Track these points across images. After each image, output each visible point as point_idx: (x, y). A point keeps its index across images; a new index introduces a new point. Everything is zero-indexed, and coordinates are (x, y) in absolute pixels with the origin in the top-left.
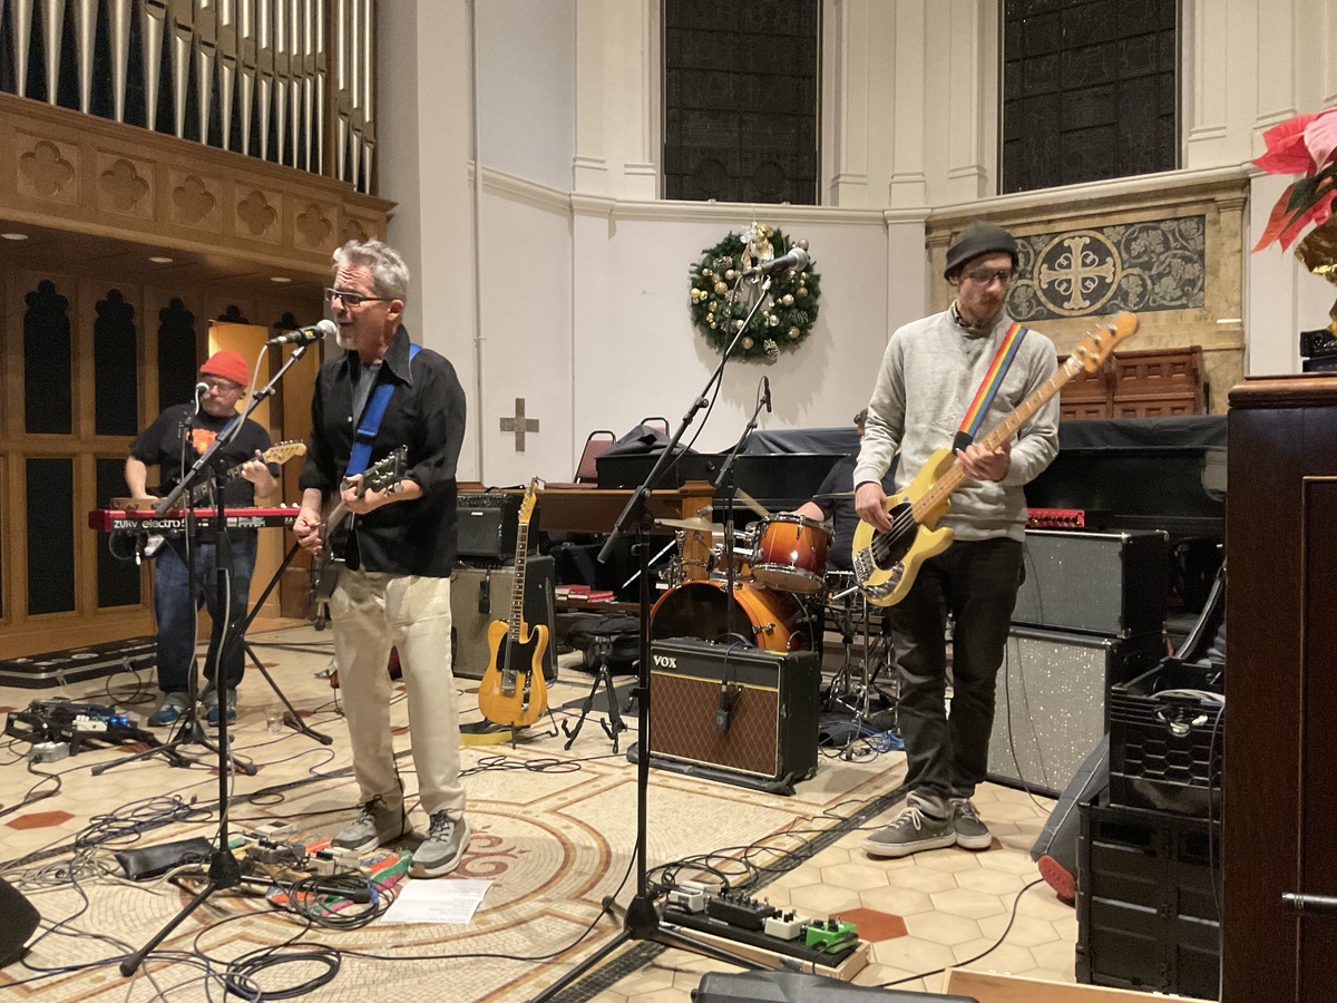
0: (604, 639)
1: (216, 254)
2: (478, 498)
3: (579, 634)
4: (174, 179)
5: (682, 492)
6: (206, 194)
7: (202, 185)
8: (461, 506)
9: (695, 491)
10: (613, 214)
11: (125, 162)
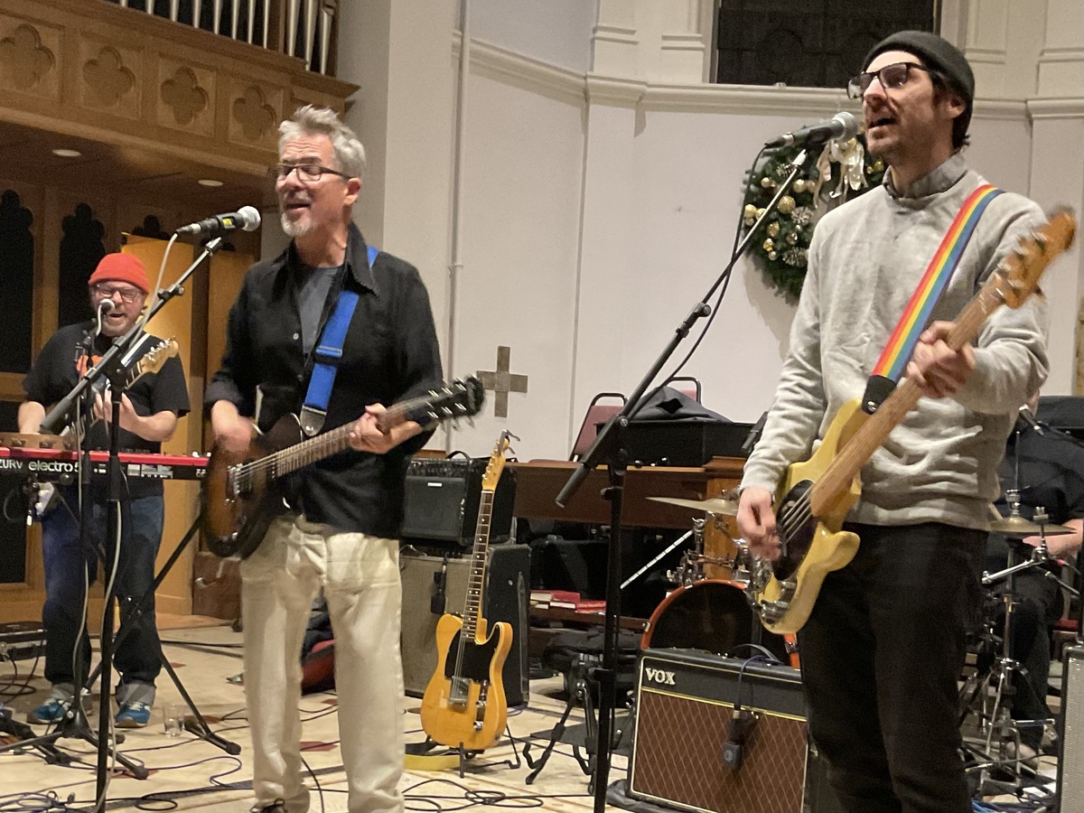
0: (591, 658)
1: (132, 146)
2: (437, 465)
3: (559, 650)
4: (86, 50)
5: (707, 470)
6: (123, 69)
7: (118, 57)
8: (415, 474)
9: (723, 470)
10: (642, 102)
11: (28, 27)
